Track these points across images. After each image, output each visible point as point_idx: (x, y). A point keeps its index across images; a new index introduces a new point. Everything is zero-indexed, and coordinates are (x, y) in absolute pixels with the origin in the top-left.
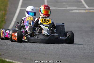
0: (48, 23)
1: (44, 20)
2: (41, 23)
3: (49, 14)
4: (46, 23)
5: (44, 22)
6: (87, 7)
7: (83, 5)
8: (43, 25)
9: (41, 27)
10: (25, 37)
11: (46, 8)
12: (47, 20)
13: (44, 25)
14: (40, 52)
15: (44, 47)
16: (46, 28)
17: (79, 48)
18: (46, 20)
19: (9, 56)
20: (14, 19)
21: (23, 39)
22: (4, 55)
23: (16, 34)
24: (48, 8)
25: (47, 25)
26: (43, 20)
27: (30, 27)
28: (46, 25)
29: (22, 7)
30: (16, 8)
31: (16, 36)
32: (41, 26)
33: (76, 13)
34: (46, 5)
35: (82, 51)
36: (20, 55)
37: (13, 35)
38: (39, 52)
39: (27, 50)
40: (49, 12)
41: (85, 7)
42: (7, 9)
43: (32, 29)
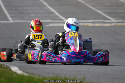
0: (40, 38)
1: (36, 36)
2: (33, 39)
3: (42, 30)
4: (38, 38)
5: (36, 38)
8: (35, 41)
9: (33, 44)
10: (15, 55)
11: (37, 23)
12: (40, 36)
13: (37, 41)
16: (39, 44)
18: (38, 36)
21: (13, 57)
23: (5, 53)
24: (39, 23)
25: (40, 41)
26: (34, 36)
27: (21, 44)
28: (38, 41)
31: (5, 54)
32: (32, 42)
33: (51, 27)
34: (38, 20)
37: (2, 53)
40: (42, 27)
43: (23, 47)
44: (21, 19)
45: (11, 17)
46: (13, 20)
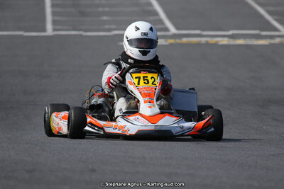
7: (161, 21)
41: (167, 29)
45: (54, 22)
46: (54, 30)
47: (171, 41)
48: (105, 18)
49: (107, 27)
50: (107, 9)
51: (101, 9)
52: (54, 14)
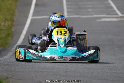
6: (120, 15)
7: (115, 11)
14: (59, 73)
15: (64, 67)
17: (110, 68)
19: (18, 80)
20: (24, 32)
22: (11, 78)
29: (33, 15)
30: (27, 17)
35: (114, 71)
36: (32, 77)
38: (57, 73)
39: (42, 71)
41: (117, 14)
42: (15, 19)
44: (77, 15)
45: (68, 12)
46: (68, 15)
47: (119, 19)
48: (90, 10)
49: (91, 13)
50: (91, 6)
51: (88, 6)
52: (68, 8)
